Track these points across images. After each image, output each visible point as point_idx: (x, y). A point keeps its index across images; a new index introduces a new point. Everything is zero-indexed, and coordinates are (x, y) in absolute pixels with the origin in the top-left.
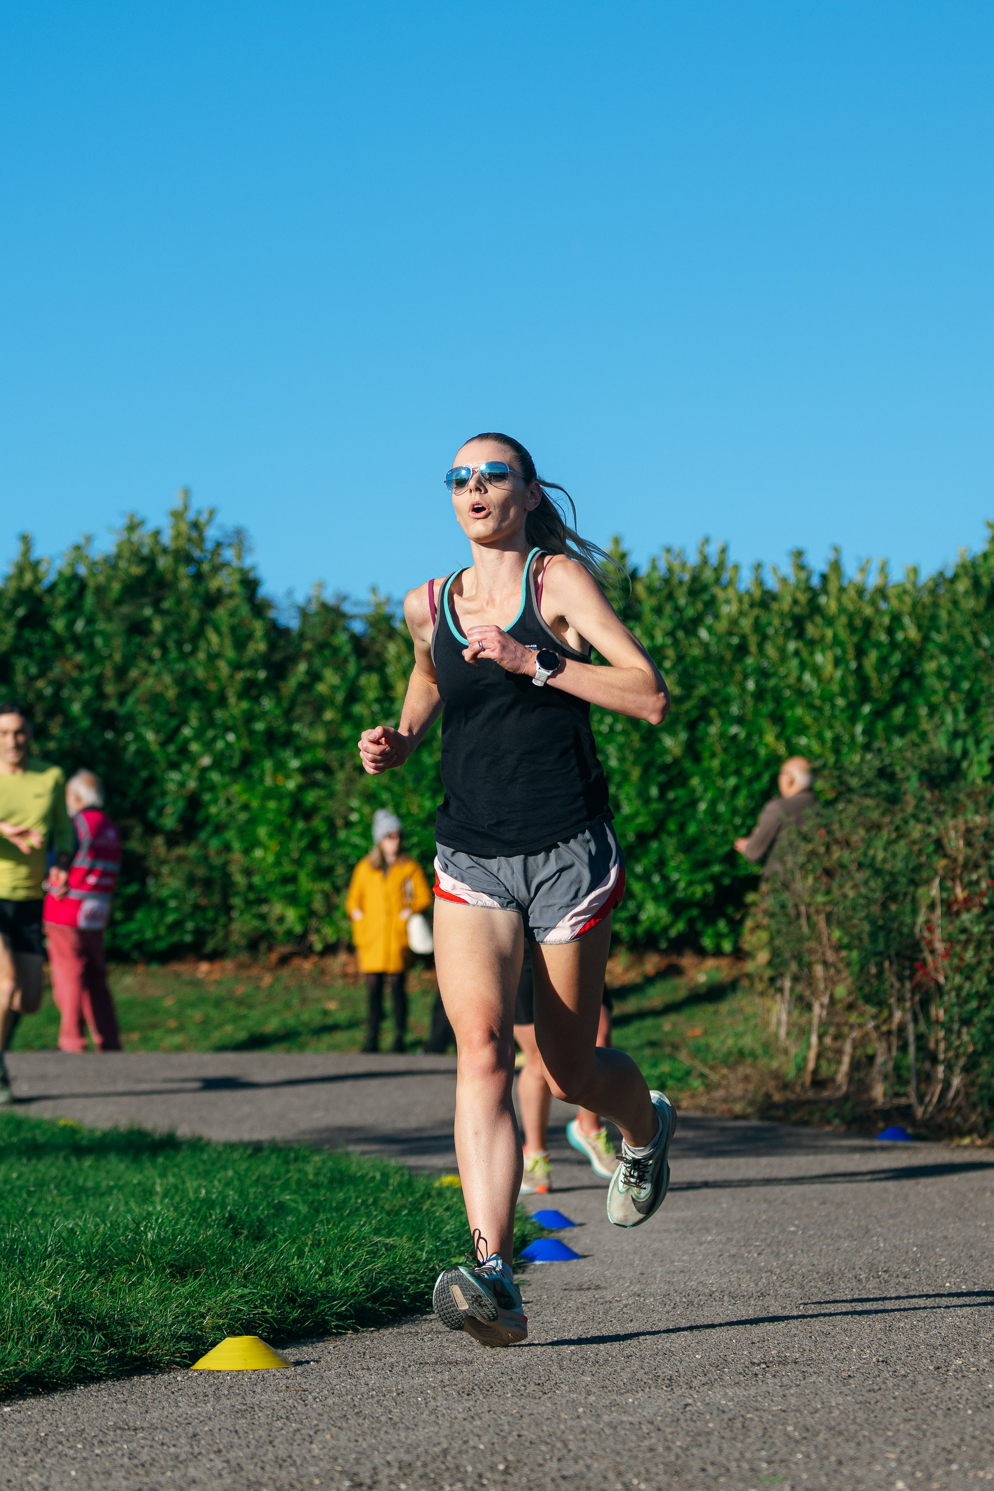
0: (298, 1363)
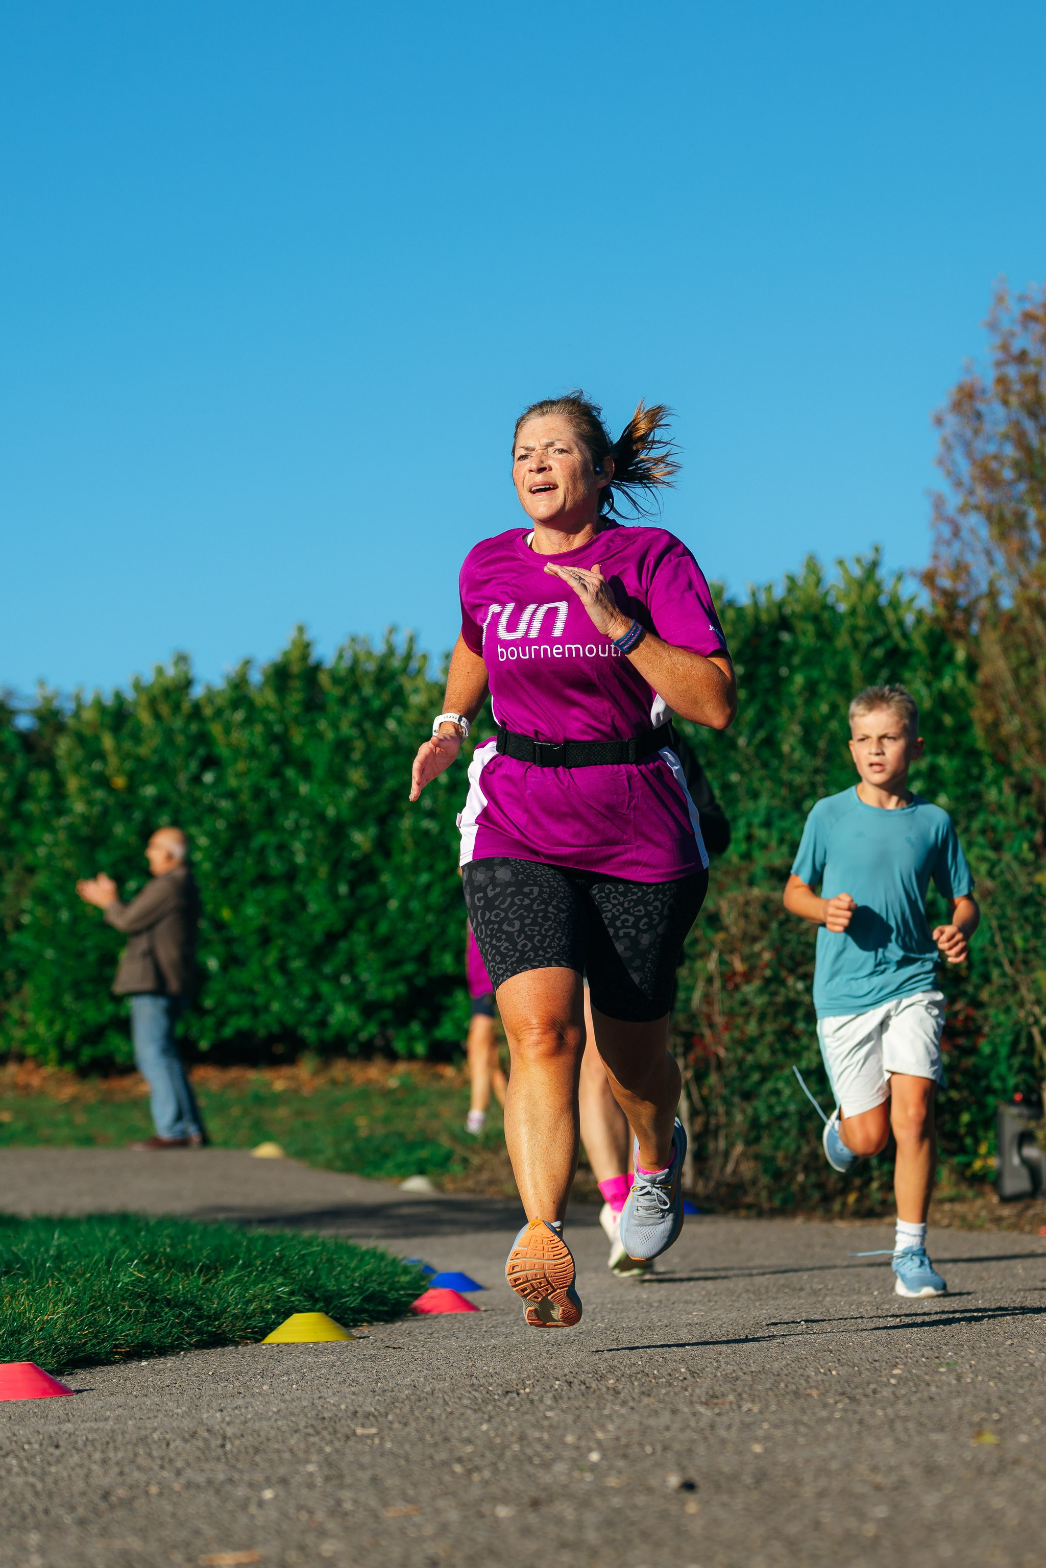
0: (360, 1338)
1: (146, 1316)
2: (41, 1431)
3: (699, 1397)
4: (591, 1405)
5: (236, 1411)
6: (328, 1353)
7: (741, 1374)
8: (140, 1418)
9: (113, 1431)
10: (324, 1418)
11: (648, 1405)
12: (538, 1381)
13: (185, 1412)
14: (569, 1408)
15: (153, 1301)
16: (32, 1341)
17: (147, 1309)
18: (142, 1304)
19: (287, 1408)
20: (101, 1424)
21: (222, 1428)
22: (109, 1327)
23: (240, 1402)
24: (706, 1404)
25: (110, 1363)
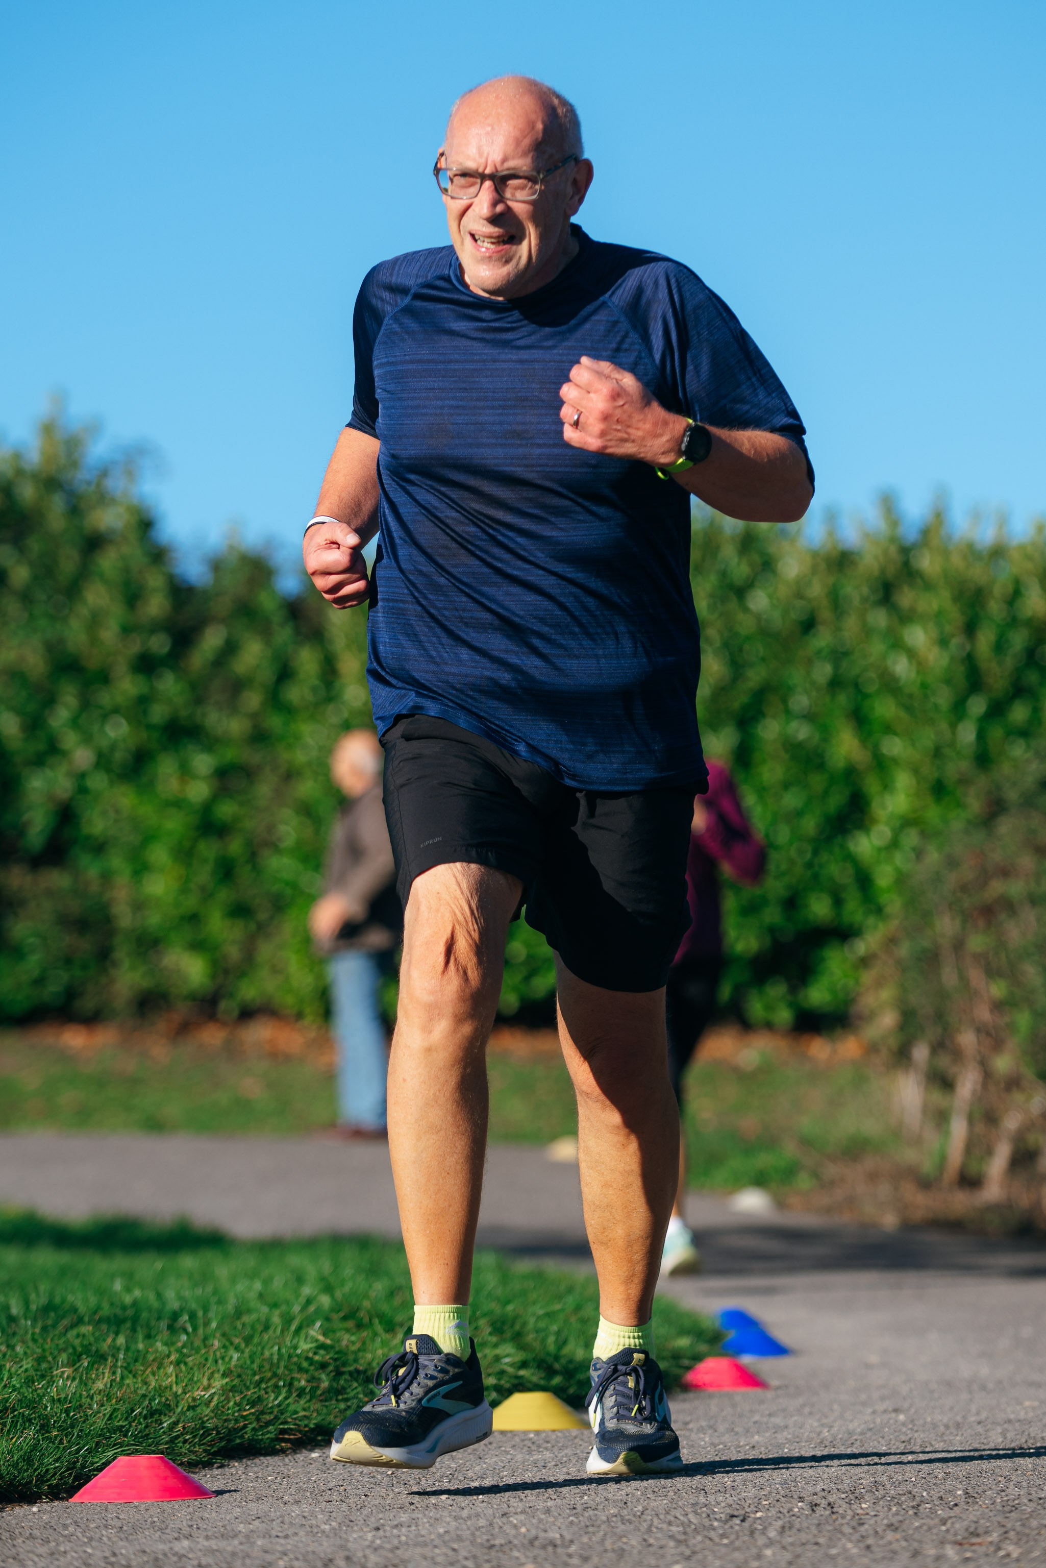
1: (328, 1390)
2: (147, 1550)
3: (955, 1535)
4: (821, 1540)
5: (395, 1531)
6: (546, 1449)
7: (1026, 1501)
8: (278, 1537)
9: (234, 1554)
10: (493, 1546)
11: (890, 1543)
12: (778, 1501)
13: (334, 1529)
14: (792, 1544)
15: (339, 1374)
16: (176, 1423)
17: (330, 1381)
18: (323, 1376)
19: (457, 1529)
20: (222, 1544)
21: (365, 1556)
22: (279, 1405)
23: (404, 1517)
24: (961, 1544)
25: (271, 1451)
